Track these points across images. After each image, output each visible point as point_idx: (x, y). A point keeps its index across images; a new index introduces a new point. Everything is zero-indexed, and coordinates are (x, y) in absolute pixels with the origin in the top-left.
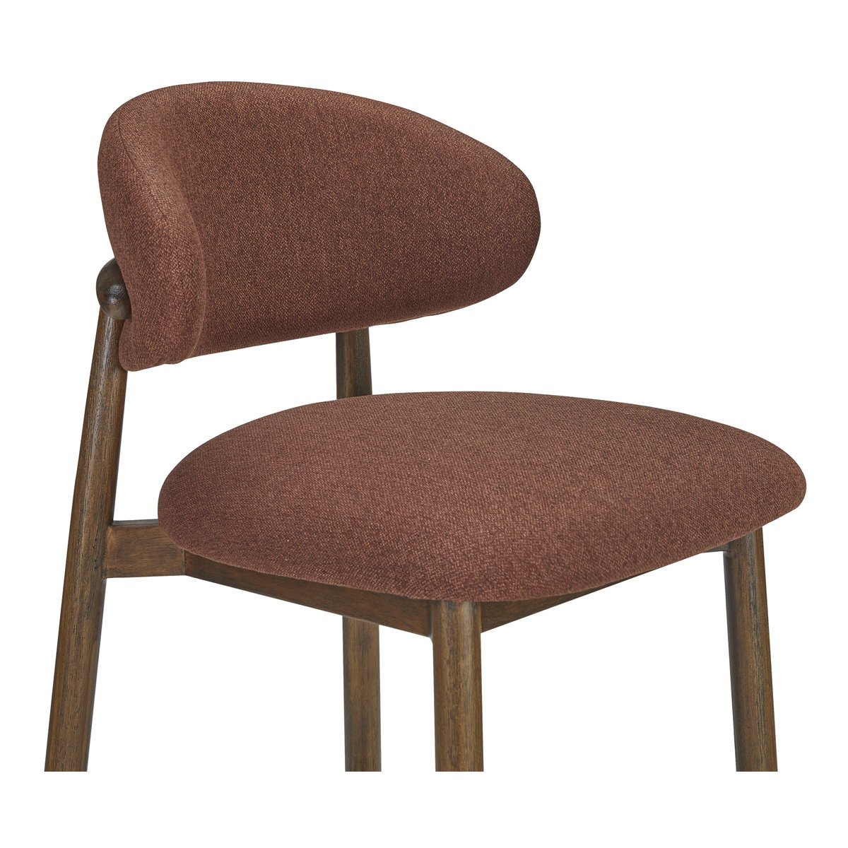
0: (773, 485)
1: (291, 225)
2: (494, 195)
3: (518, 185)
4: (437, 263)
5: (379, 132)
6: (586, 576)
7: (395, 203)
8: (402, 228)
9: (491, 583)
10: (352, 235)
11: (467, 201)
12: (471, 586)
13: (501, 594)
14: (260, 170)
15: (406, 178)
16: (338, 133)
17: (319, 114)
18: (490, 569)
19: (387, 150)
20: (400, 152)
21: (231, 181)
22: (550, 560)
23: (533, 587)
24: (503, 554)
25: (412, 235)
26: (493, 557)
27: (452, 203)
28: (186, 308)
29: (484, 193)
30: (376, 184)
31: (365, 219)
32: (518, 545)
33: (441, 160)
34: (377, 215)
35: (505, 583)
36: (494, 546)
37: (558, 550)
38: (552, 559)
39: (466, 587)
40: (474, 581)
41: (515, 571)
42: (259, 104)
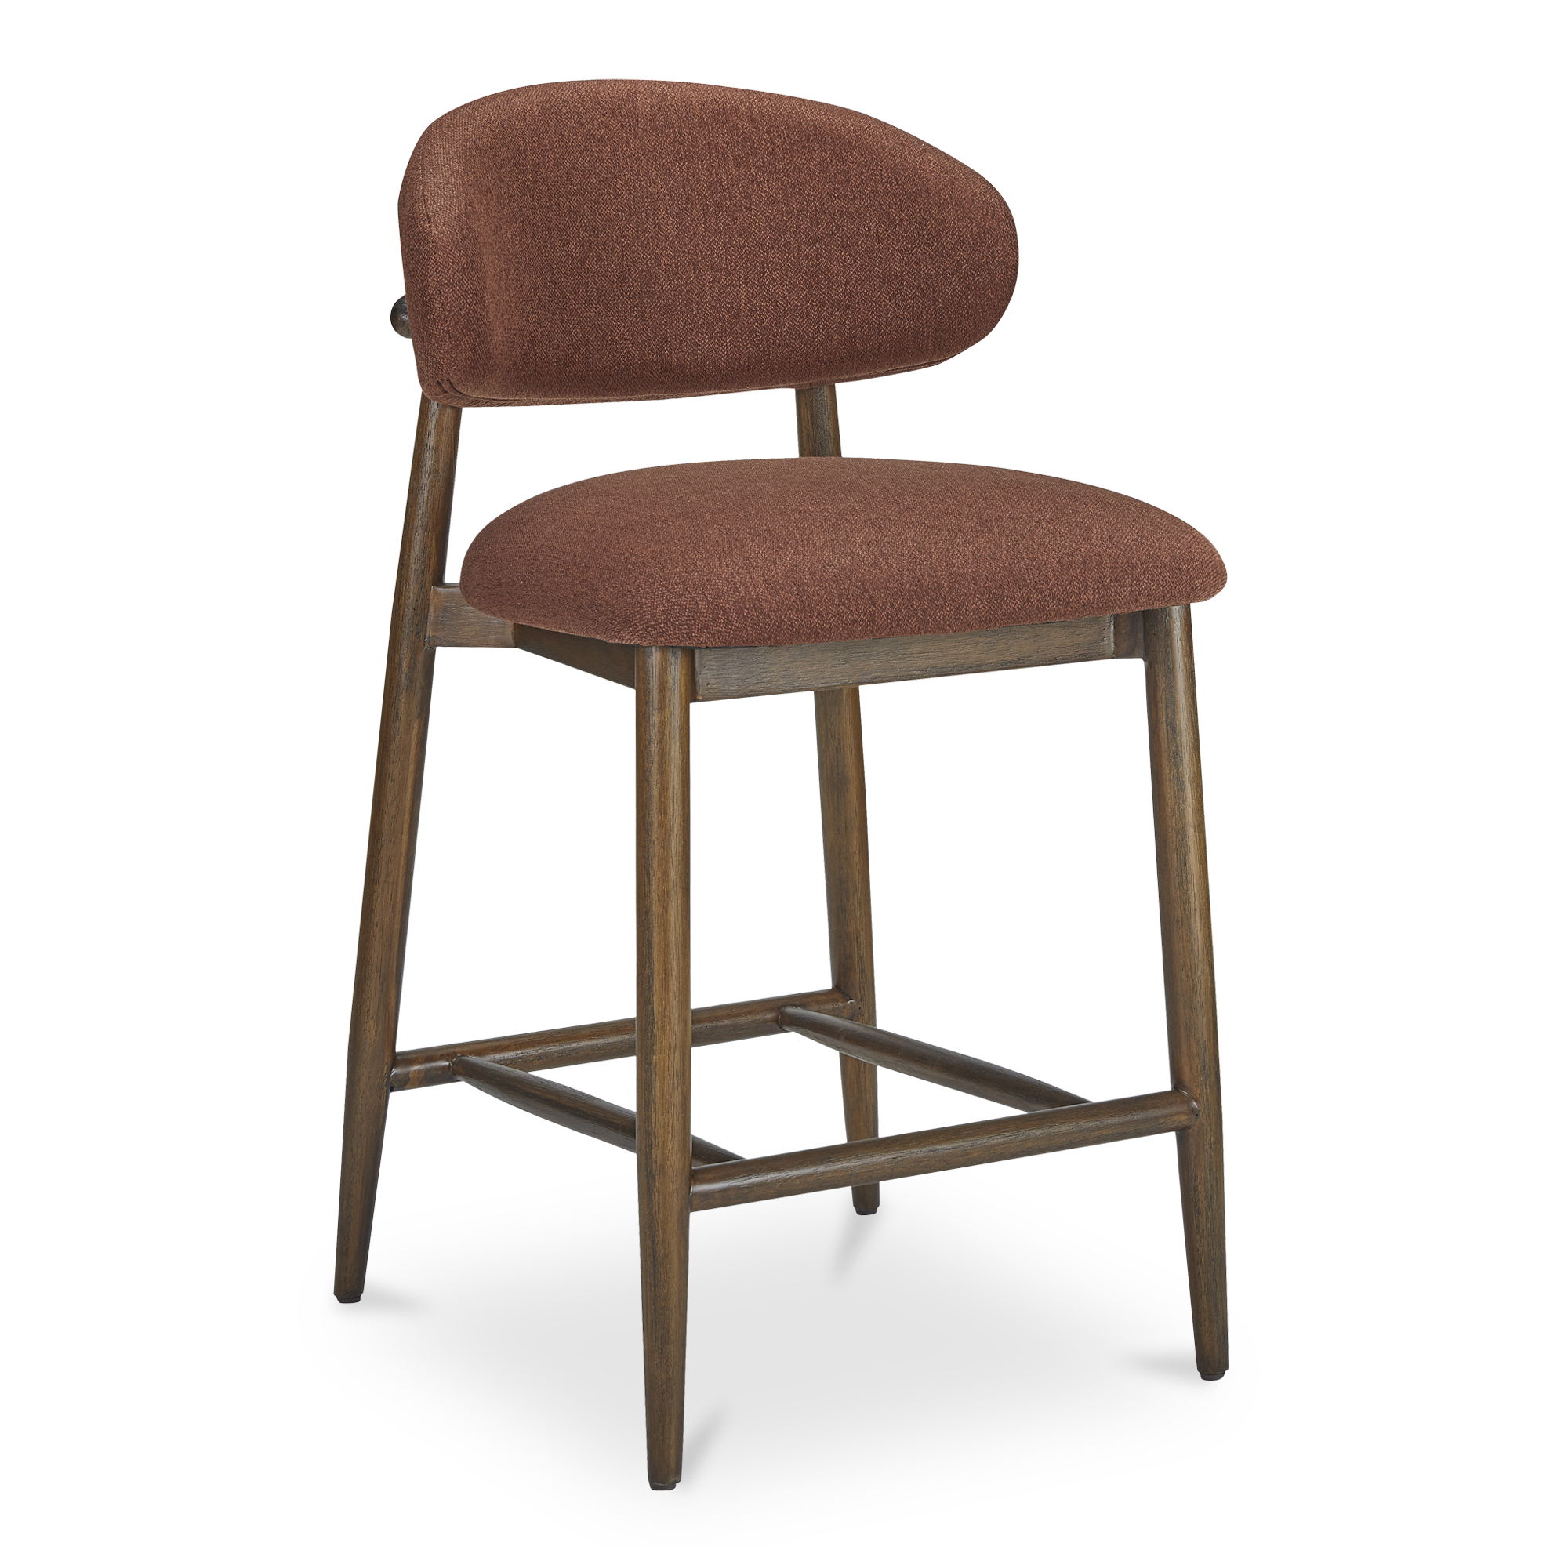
0: (1134, 566)
1: (700, 251)
2: (955, 223)
3: (988, 211)
4: (885, 305)
5: (825, 143)
6: (793, 627)
7: (837, 230)
8: (844, 261)
9: (672, 623)
10: (781, 266)
11: (923, 229)
12: (652, 626)
13: (683, 637)
14: (662, 184)
15: (853, 200)
16: (774, 144)
17: (752, 119)
18: (674, 609)
19: (833, 166)
20: (849, 168)
21: (617, 195)
22: (744, 603)
23: (719, 632)
24: (691, 594)
25: (856, 270)
26: (680, 596)
27: (905, 232)
28: (446, 322)
29: (943, 221)
30: (816, 207)
31: (798, 249)
32: (711, 586)
33: (897, 179)
34: (814, 244)
35: (687, 625)
36: (685, 585)
37: (758, 595)
38: (746, 603)
39: (647, 627)
40: (656, 621)
41: (701, 613)
42: (672, 106)
